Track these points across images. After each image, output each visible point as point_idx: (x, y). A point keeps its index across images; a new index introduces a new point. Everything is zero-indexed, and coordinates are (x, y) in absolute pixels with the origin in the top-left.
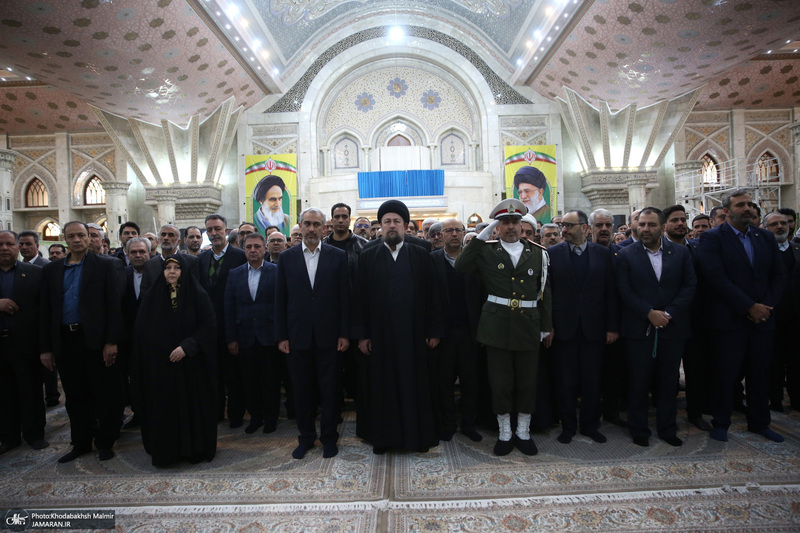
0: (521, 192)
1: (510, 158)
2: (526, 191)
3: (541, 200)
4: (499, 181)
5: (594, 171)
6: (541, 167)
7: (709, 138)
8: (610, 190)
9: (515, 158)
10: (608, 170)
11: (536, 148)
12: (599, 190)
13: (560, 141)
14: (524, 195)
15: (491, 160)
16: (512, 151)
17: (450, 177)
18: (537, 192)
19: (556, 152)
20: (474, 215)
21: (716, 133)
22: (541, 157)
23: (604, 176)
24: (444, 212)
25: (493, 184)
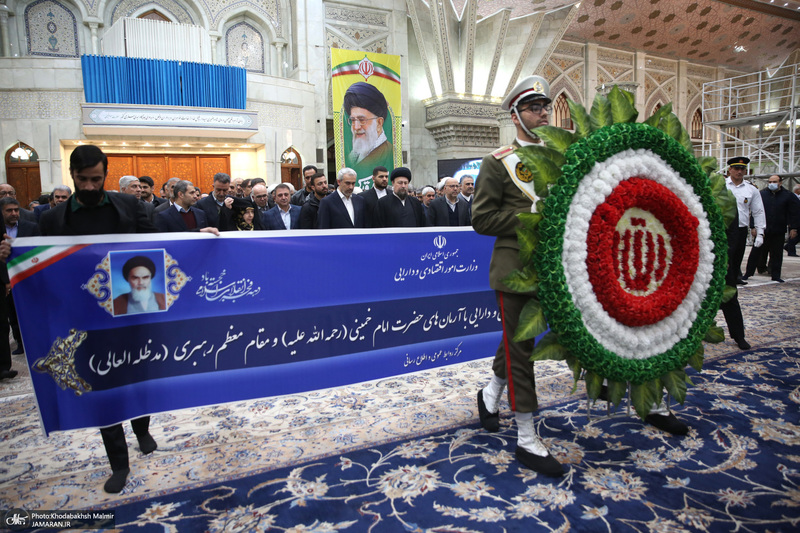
0: (354, 120)
1: (339, 67)
2: (361, 119)
3: (379, 133)
4: (323, 100)
5: (452, 97)
6: (381, 85)
7: (565, 74)
8: (469, 126)
9: (346, 69)
10: (468, 98)
11: (374, 57)
12: (456, 125)
13: (406, 52)
14: (357, 124)
15: (310, 67)
16: (340, 56)
17: (254, 84)
18: (375, 122)
19: (401, 67)
20: (290, 150)
21: (572, 69)
22: (381, 70)
23: (463, 106)
24: (245, 141)
25: (317, 105)
